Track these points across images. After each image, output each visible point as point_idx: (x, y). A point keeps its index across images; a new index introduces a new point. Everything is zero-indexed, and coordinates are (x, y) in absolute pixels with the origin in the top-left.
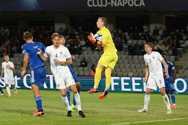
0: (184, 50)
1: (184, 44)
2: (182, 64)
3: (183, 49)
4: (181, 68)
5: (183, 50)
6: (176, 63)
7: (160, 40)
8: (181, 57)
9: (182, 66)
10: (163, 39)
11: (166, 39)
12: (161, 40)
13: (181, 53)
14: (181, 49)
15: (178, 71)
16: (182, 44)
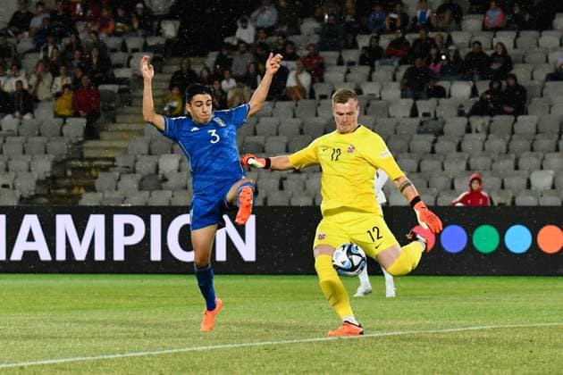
0: (126, 91)
1: (128, 66)
2: (114, 149)
3: (124, 86)
4: (106, 169)
5: (120, 91)
6: (88, 148)
7: (31, 51)
8: (114, 121)
9: (113, 159)
10: (46, 49)
11: (55, 47)
12: (36, 50)
13: (113, 105)
14: (114, 88)
15: (96, 178)
16: (119, 66)
